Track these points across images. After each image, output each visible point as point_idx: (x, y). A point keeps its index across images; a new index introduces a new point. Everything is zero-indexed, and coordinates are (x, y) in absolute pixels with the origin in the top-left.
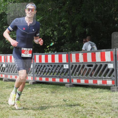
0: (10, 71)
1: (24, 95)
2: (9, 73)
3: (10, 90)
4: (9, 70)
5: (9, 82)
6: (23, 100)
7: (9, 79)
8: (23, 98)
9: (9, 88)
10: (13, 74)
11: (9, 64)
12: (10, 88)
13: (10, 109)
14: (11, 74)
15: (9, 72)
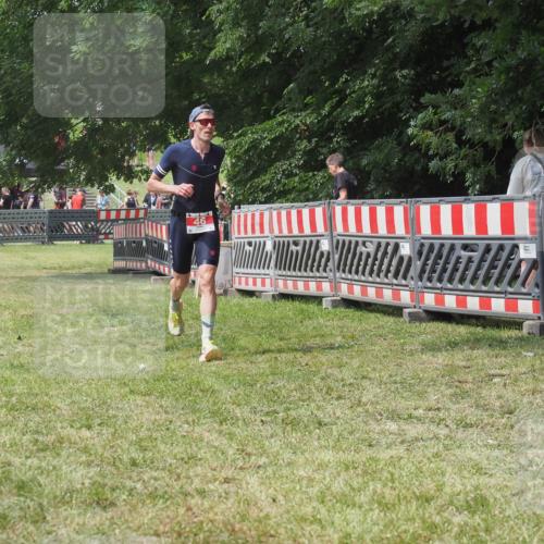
0: (435, 276)
1: (505, 385)
2: (429, 285)
3: (440, 361)
4: (428, 268)
5: (429, 324)
6: (502, 407)
7: (428, 312)
8: (500, 397)
9: (433, 350)
10: (449, 286)
11: (427, 242)
12: (439, 350)
13: (446, 442)
14: (439, 285)
15: (430, 280)
